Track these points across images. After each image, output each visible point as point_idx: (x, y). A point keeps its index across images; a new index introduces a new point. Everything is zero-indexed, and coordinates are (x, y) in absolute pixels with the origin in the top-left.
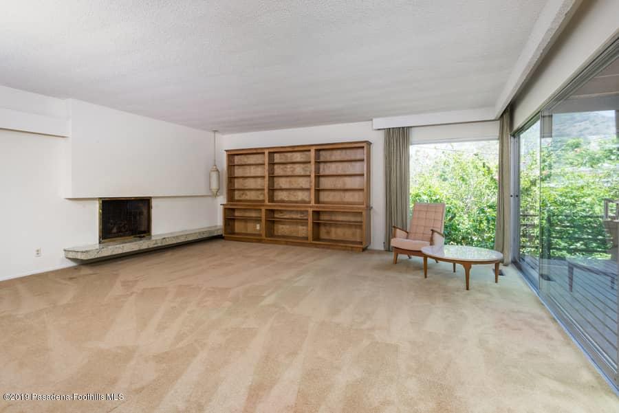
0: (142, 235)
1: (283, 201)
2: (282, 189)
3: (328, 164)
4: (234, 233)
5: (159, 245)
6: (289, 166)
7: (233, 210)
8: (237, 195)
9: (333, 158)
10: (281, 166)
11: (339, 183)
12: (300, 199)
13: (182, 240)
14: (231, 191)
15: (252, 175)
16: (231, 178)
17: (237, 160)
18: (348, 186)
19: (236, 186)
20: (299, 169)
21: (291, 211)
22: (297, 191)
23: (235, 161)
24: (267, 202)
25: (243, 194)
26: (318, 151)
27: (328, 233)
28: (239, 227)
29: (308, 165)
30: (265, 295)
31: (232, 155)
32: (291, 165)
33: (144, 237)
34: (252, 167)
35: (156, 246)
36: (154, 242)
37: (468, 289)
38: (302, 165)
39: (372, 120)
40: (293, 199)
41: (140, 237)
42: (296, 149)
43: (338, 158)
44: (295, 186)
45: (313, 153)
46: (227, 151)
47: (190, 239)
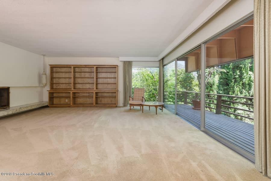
0: (5, 107)
1: (80, 89)
2: (79, 83)
3: (101, 73)
4: (53, 104)
5: (18, 111)
6: (83, 73)
7: (53, 93)
8: (55, 86)
9: (103, 71)
10: (79, 73)
11: (105, 81)
12: (88, 88)
13: (29, 108)
14: (52, 84)
15: (64, 77)
16: (52, 78)
17: (55, 69)
18: (109, 82)
19: (54, 82)
20: (87, 75)
21: (84, 93)
22: (87, 84)
23: (54, 70)
24: (73, 89)
25: (58, 86)
26: (97, 68)
27: (101, 101)
28: (56, 101)
29: (93, 73)
30: (92, 124)
31: (52, 67)
32: (84, 73)
33: (6, 108)
34: (64, 73)
35: (16, 112)
36: (15, 110)
37: (156, 114)
38: (89, 73)
39: (119, 57)
40: (84, 87)
41: (4, 108)
42: (87, 66)
43: (105, 71)
44: (86, 82)
45: (95, 69)
46: (50, 65)
47: (33, 108)
